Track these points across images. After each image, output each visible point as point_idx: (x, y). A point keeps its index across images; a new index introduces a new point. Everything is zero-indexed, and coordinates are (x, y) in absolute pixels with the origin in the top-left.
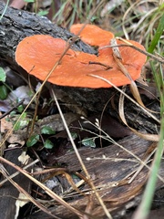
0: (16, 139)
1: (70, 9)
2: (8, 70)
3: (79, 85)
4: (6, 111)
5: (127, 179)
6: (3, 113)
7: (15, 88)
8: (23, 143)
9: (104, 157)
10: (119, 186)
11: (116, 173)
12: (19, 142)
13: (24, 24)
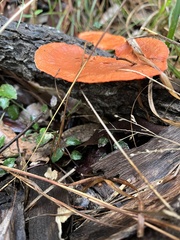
0: (38, 156)
1: (67, 23)
2: (17, 87)
3: (113, 80)
4: (20, 131)
5: (171, 174)
6: (17, 133)
7: (25, 107)
8: (47, 159)
9: (148, 151)
10: (164, 183)
11: (157, 172)
12: (42, 159)
13: (33, 36)
